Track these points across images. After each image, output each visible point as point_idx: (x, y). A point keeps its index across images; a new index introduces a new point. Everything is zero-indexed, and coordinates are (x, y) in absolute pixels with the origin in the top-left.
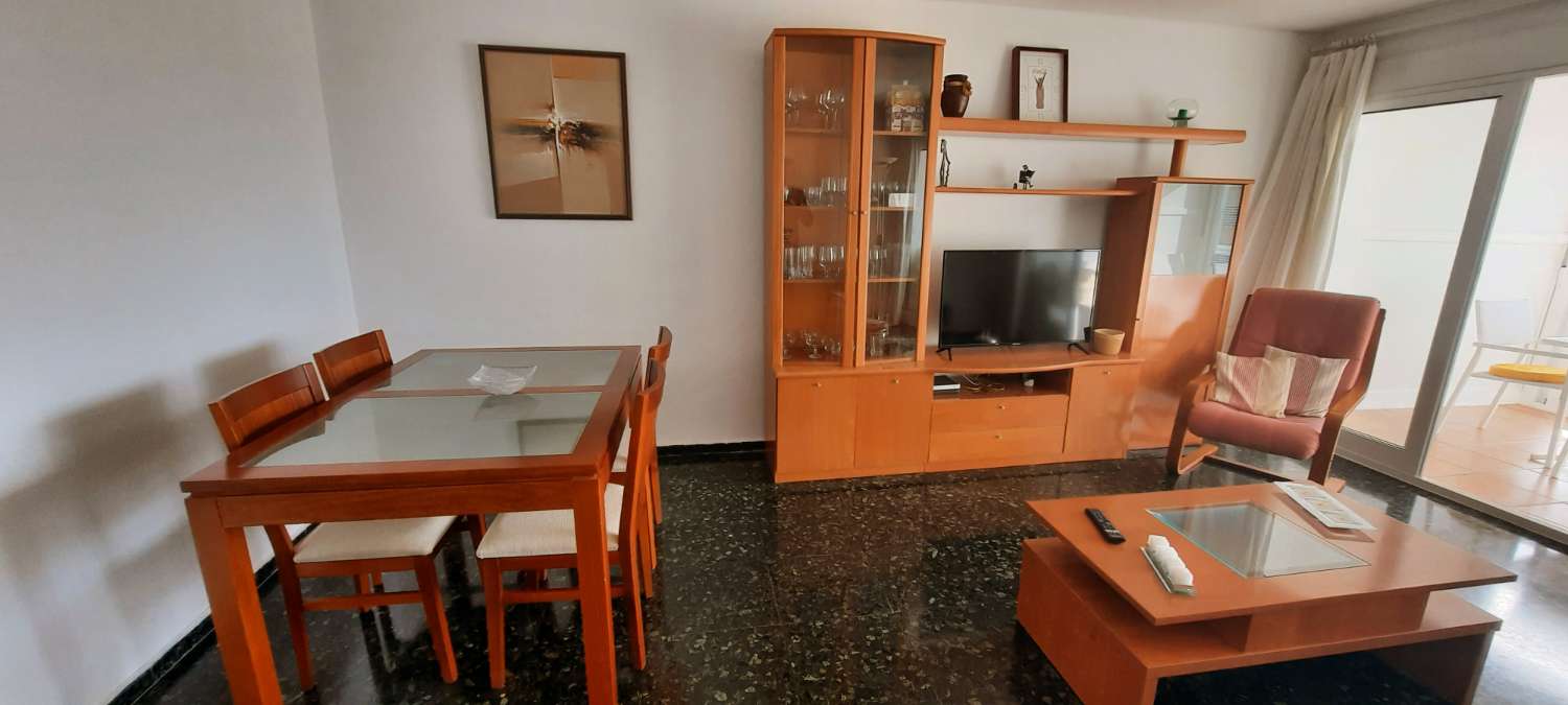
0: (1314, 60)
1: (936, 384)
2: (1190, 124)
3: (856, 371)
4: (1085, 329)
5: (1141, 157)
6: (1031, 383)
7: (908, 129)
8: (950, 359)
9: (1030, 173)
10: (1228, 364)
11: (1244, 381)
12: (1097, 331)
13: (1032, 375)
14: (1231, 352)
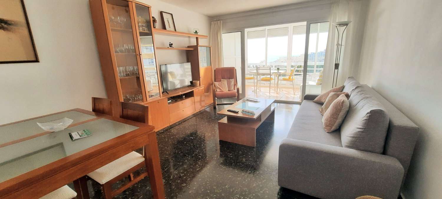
0: (212, 22)
1: (168, 101)
2: (198, 34)
3: (148, 102)
4: (190, 82)
5: (190, 41)
6: (184, 96)
7: (145, 30)
8: (168, 94)
9: (172, 44)
10: (217, 84)
11: (220, 86)
12: (193, 81)
13: (184, 94)
14: (215, 81)
